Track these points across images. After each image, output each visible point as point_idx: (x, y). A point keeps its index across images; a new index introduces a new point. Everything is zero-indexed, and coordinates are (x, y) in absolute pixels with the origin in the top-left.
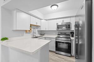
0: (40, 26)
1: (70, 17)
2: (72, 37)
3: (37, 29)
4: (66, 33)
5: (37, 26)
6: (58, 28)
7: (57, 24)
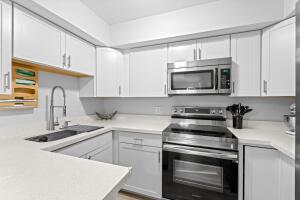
0: (92, 77)
1: (229, 34)
2: (234, 126)
3: (79, 89)
4: (207, 110)
5: (79, 76)
6: (173, 88)
7: (170, 66)
